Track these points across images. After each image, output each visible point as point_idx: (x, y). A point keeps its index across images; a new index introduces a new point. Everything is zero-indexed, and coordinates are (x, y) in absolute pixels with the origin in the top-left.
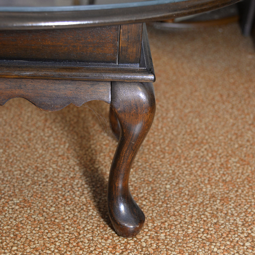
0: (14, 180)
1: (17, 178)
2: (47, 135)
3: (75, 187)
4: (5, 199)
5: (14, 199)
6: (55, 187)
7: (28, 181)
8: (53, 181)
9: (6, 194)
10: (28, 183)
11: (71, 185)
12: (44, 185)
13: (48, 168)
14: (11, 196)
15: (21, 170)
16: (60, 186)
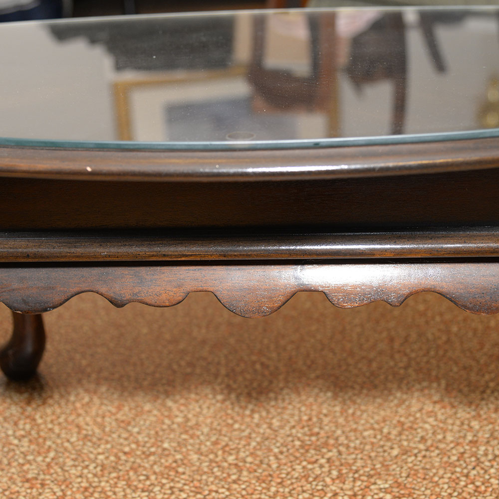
0: (368, 447)
1: (372, 444)
2: (401, 365)
3: (483, 459)
4: (363, 481)
5: (379, 482)
6: (445, 459)
7: (392, 448)
8: (437, 448)
9: (361, 472)
10: (395, 452)
11: (474, 455)
12: (424, 457)
13: (421, 425)
14: (370, 476)
15: (374, 429)
16: (454, 458)
